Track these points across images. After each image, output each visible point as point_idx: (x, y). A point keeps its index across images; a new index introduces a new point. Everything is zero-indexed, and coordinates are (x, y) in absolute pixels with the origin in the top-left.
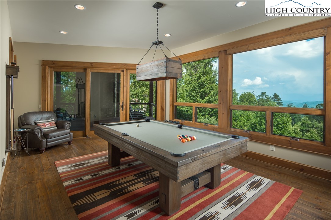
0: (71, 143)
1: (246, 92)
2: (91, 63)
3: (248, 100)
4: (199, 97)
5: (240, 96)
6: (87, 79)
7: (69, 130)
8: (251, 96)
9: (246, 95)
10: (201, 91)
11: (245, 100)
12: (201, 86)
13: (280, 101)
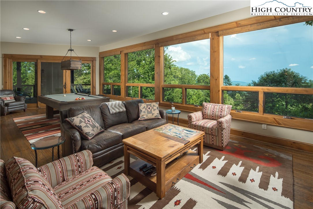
0: (26, 111)
1: (202, 74)
2: (41, 56)
3: (204, 80)
4: (151, 79)
5: (198, 78)
6: (38, 67)
7: (24, 102)
8: (206, 77)
9: (202, 76)
10: (152, 74)
11: (202, 81)
12: (152, 69)
13: (230, 81)
